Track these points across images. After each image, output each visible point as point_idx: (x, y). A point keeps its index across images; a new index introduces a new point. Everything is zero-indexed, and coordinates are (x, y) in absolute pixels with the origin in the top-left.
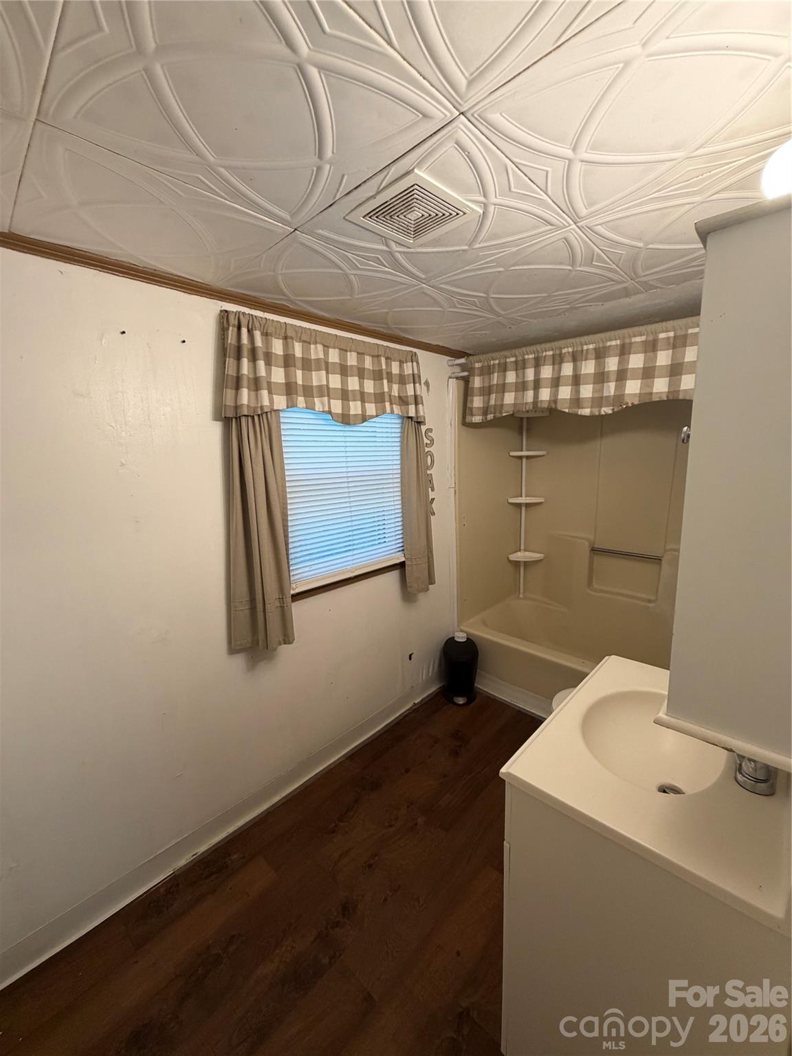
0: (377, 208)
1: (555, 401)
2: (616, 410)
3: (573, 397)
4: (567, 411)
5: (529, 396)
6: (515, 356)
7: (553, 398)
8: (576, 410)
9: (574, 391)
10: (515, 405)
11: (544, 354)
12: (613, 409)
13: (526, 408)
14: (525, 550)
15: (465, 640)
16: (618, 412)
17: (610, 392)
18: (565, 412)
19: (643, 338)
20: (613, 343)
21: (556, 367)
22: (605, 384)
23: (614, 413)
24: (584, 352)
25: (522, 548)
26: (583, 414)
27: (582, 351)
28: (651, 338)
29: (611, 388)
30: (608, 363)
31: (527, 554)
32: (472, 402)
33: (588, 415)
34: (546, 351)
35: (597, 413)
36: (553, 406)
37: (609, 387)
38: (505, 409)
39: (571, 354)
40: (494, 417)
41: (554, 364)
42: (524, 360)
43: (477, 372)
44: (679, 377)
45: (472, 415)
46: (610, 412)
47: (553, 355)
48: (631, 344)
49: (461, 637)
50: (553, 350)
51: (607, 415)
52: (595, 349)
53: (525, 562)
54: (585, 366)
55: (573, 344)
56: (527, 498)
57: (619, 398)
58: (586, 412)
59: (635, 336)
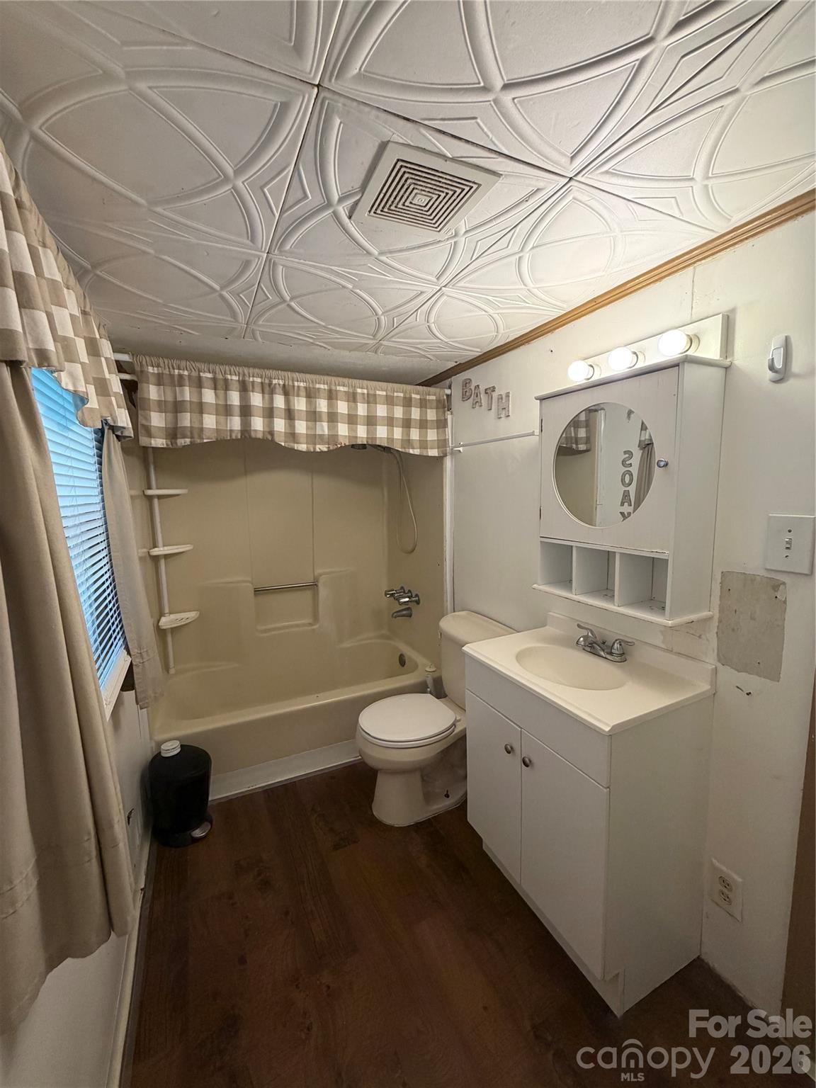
0: (425, 167)
1: (272, 433)
2: (331, 448)
3: (287, 431)
4: (283, 444)
5: (236, 423)
6: (214, 372)
7: (267, 429)
8: (292, 444)
9: (287, 425)
10: (217, 430)
11: (251, 379)
12: (329, 447)
13: (231, 436)
14: (170, 613)
15: (179, 750)
16: (333, 450)
17: (323, 431)
18: (281, 445)
19: (346, 389)
20: (322, 386)
21: (267, 396)
22: (317, 423)
23: (329, 451)
24: (296, 388)
25: (167, 610)
26: (300, 449)
27: (294, 386)
28: (351, 390)
29: (323, 428)
30: (319, 404)
31: (173, 616)
32: (148, 419)
33: (304, 450)
34: (253, 376)
35: (312, 450)
36: (270, 438)
37: (322, 426)
38: (206, 434)
39: (281, 386)
40: (191, 442)
41: (263, 392)
42: (226, 380)
43: (152, 379)
44: (375, 427)
45: (150, 435)
46: (326, 450)
47: (262, 383)
48: (336, 391)
49: (171, 749)
50: (261, 378)
51: (322, 452)
52: (306, 388)
53: (172, 628)
54: (298, 402)
55: (285, 377)
56: (166, 548)
57: (333, 438)
58: (303, 447)
59: (339, 385)
